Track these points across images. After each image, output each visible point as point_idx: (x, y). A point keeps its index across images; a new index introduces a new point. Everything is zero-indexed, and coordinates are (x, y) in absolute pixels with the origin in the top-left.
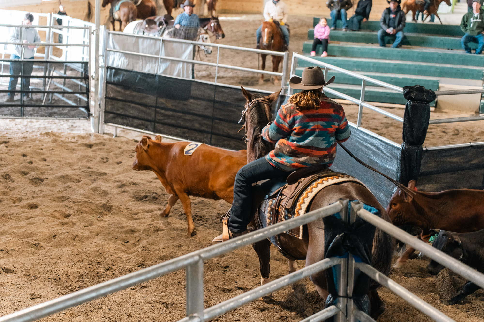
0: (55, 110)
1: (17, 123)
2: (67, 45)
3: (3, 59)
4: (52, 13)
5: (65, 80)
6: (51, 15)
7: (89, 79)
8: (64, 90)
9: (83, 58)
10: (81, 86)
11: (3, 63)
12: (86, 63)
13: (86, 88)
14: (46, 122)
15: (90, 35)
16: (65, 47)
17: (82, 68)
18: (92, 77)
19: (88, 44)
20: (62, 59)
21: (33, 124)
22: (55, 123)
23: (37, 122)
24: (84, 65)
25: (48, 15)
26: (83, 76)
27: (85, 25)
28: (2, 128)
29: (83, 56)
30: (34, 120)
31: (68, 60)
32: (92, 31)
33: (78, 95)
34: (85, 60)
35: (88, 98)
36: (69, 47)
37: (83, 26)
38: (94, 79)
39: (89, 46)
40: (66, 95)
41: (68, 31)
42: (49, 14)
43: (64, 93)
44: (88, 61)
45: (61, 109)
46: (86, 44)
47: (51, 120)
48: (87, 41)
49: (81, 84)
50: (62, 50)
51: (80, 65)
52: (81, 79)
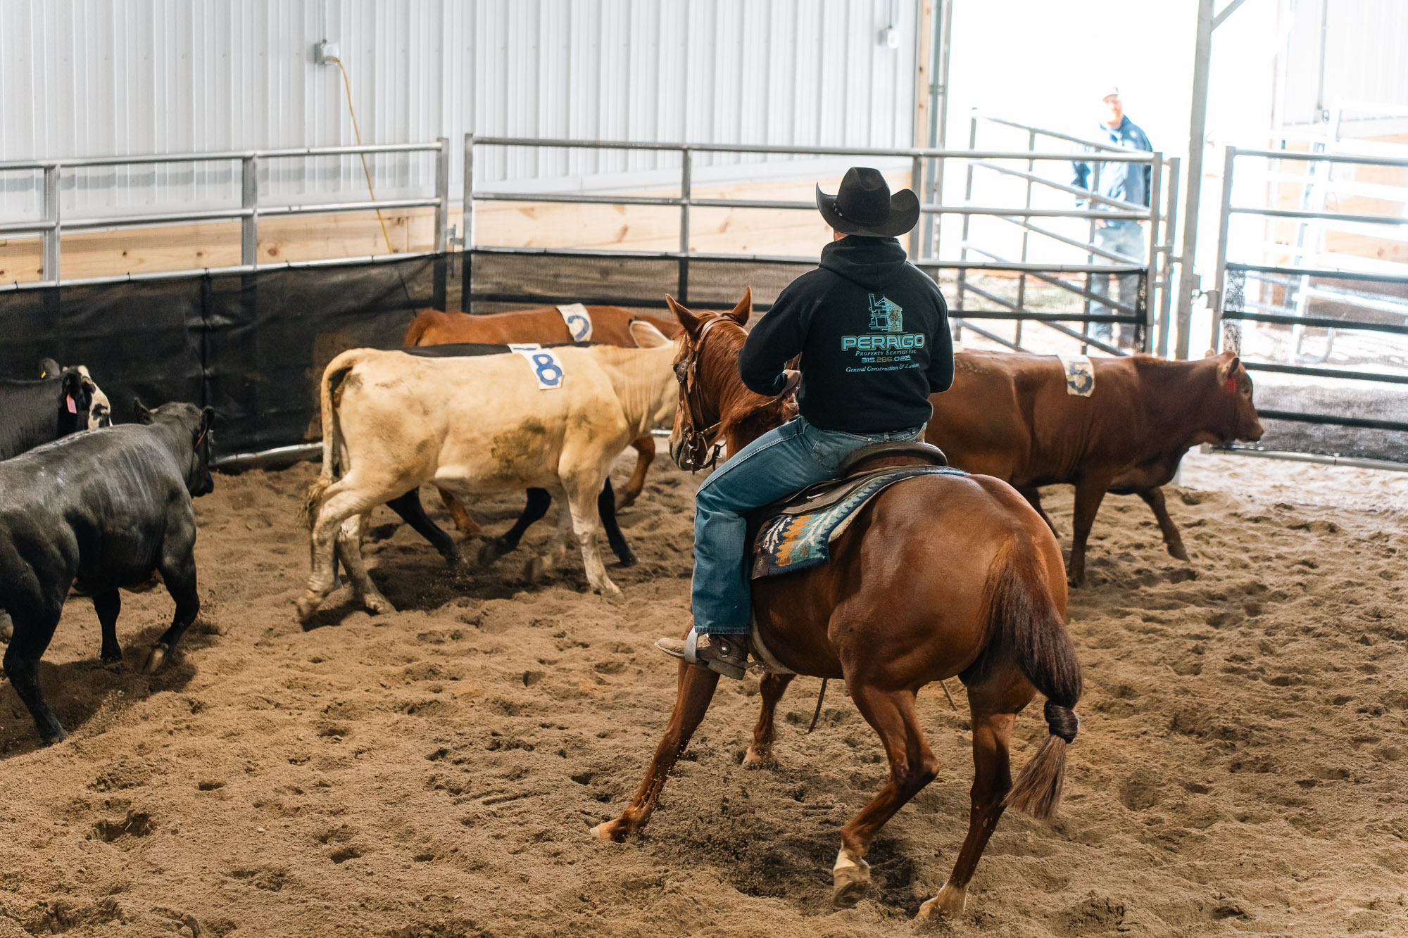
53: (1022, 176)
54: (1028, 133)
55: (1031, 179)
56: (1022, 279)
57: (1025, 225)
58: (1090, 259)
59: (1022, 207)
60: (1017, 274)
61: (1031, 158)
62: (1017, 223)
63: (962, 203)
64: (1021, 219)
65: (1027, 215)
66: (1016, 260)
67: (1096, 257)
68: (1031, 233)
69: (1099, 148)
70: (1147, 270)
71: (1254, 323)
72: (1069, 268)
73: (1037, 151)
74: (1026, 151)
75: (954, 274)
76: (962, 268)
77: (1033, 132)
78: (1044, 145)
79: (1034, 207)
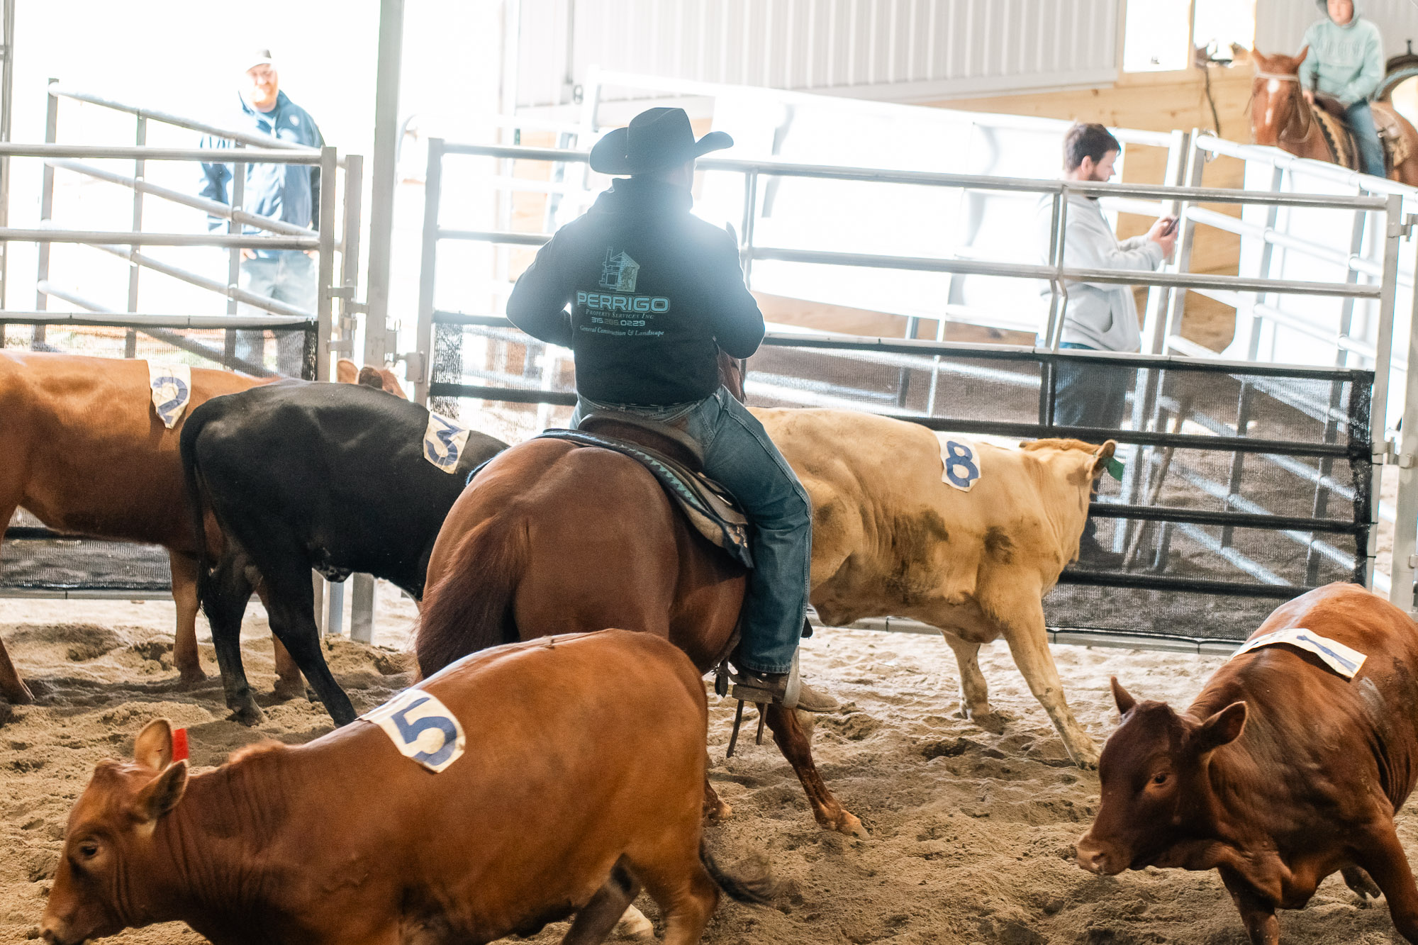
0: (1185, 605)
1: (997, 662)
2: (1259, 288)
3: (940, 340)
4: (1195, 131)
5: (1239, 461)
6: (1187, 137)
7: (1375, 459)
8: (1231, 508)
9: (1342, 354)
10: (1324, 491)
11: (935, 365)
12: (1362, 380)
13: (1356, 503)
14: (1136, 664)
15: (1392, 238)
16: (1253, 295)
17: (1335, 402)
18: (1389, 447)
19: (1378, 283)
20: (1235, 354)
21: (1078, 671)
22: (1183, 673)
23: (1097, 660)
24: (1347, 387)
25: (1173, 140)
26: (1343, 442)
27: (1363, 192)
28: (931, 679)
29: (1345, 343)
30: (1081, 650)
31: (1263, 360)
32: (1404, 222)
33: (1304, 537)
34: (1351, 364)
35: (1361, 553)
36: (1270, 297)
37: (1353, 193)
38: (1396, 460)
39: (1385, 295)
40: (1239, 533)
41: (1271, 223)
42: (1177, 136)
43: (1228, 521)
44: (1370, 366)
45: (1211, 602)
46: (1361, 281)
47: (1164, 655)
48: (1371, 272)
49: (1326, 482)
50: (1232, 311)
51: (1326, 387)
52: (1324, 455)
53: (125, 182)
54: (134, 118)
55: (140, 189)
56: (131, 339)
57: (134, 257)
58: (232, 308)
59: (126, 228)
60: (123, 331)
61: (140, 156)
62: (121, 254)
63: (34, 224)
64: (127, 248)
65: (136, 242)
66: (119, 309)
67: (240, 304)
68: (142, 268)
69: (242, 141)
70: (316, 323)
71: (479, 402)
72: (202, 323)
73: (151, 144)
74: (130, 143)
75: (27, 331)
76: (40, 323)
77: (142, 116)
78: (159, 137)
79: (147, 229)
